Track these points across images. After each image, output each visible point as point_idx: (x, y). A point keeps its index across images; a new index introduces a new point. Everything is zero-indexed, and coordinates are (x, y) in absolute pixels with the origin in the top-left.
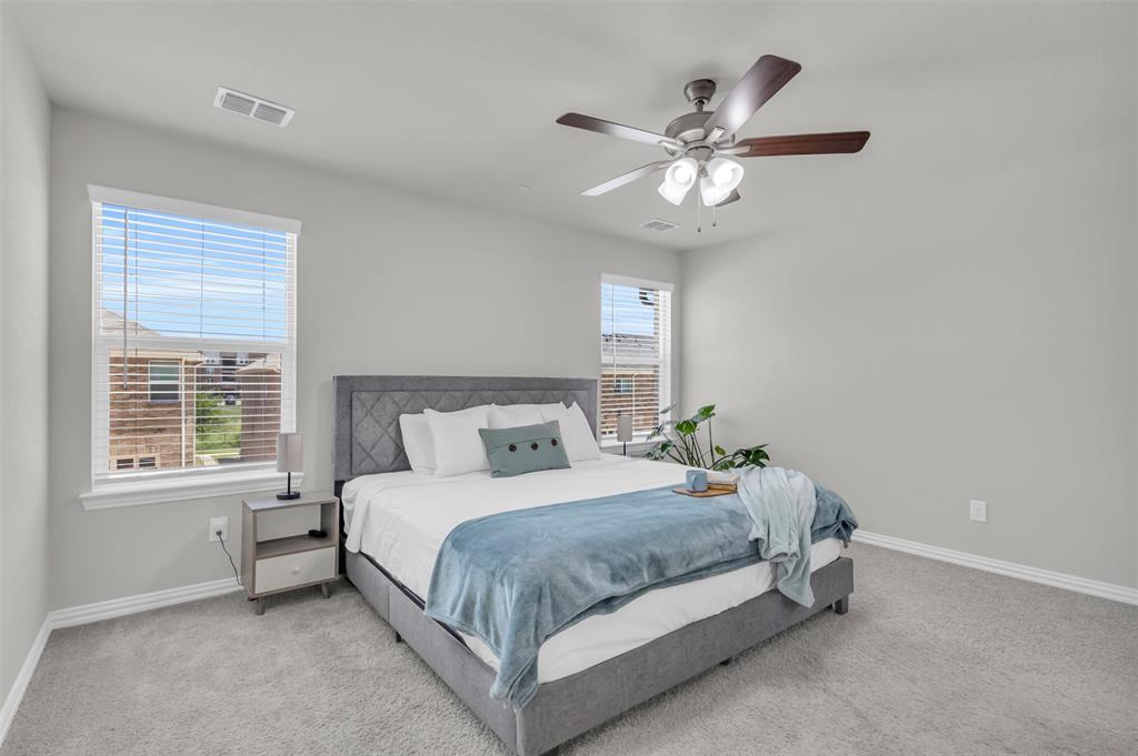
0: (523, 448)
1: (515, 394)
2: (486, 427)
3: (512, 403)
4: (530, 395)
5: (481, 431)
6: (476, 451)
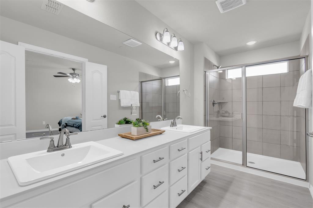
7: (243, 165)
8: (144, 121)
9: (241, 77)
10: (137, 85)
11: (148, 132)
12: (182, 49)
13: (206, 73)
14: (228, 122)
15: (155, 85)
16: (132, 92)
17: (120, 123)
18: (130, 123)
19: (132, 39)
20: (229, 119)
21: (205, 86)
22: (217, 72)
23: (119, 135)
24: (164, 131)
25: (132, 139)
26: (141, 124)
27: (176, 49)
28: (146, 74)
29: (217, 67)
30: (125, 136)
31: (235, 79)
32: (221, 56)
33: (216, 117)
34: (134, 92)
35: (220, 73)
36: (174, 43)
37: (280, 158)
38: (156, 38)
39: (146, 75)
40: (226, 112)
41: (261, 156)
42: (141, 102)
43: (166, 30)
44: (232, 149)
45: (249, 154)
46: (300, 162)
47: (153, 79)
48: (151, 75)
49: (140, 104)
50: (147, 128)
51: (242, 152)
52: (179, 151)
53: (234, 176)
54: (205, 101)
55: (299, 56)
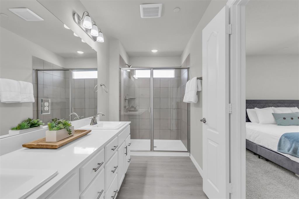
0: (288, 119)
1: (279, 104)
2: (273, 113)
3: (278, 107)
4: (284, 105)
5: (273, 114)
6: (272, 119)
7: (151, 150)
8: (64, 121)
9: (150, 77)
10: (30, 73)
11: (71, 135)
12: (102, 41)
13: (121, 70)
14: (136, 115)
15: (57, 76)
16: (21, 82)
17: (20, 127)
18: (37, 126)
19: (28, 9)
20: (137, 113)
21: (120, 83)
22: (126, 70)
23: (24, 146)
24: (90, 131)
25: (53, 147)
26: (61, 125)
27: (95, 39)
28: (43, 60)
29: (129, 66)
30: (38, 145)
31: (137, 78)
32: (130, 56)
33: (126, 112)
34: (25, 83)
35: (129, 72)
36: (95, 32)
37: (170, 139)
38: (74, 19)
39: (43, 62)
40: (132, 107)
41: (159, 140)
42: (36, 96)
43: (86, 14)
44: (139, 139)
45: (155, 141)
46: (181, 140)
47: (54, 68)
48: (50, 63)
49: (35, 98)
50: (70, 130)
51: (150, 140)
52: (113, 150)
53: (146, 161)
54: (120, 96)
55: (181, 67)
